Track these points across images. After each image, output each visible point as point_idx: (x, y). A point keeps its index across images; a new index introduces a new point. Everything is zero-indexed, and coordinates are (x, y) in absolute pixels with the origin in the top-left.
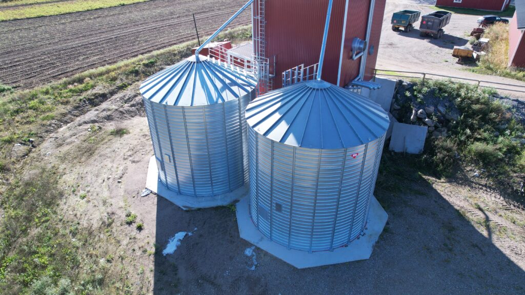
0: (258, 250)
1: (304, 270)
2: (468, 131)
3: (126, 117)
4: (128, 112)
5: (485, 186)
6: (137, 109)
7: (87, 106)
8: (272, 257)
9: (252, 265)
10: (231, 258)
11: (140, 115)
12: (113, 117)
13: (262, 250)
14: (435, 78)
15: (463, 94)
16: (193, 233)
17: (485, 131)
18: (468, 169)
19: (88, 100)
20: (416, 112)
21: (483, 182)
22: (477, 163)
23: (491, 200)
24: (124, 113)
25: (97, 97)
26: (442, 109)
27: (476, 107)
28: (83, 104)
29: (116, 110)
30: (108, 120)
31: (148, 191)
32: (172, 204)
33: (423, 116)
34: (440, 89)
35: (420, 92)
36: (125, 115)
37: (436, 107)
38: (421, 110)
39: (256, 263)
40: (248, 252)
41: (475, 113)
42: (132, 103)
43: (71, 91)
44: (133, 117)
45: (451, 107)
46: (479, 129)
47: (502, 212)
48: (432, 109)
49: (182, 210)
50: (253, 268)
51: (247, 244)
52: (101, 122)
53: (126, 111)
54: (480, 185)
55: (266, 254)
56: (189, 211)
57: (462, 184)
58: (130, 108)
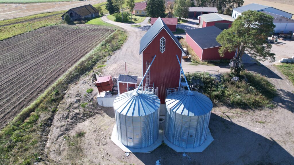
0: (186, 153)
1: (203, 152)
2: (209, 89)
3: (74, 126)
4: (73, 123)
5: (221, 105)
6: (75, 120)
7: (46, 128)
8: (192, 153)
9: (189, 158)
10: (181, 160)
11: (79, 122)
12: (69, 128)
13: (187, 153)
14: (192, 73)
15: (203, 77)
16: (161, 159)
17: (214, 88)
18: (214, 101)
19: (45, 125)
20: (191, 86)
21: (220, 104)
22: (216, 99)
23: (224, 109)
24: (72, 125)
25: (48, 121)
26: (198, 83)
27: (208, 80)
28: (45, 128)
29: (67, 124)
30: (67, 131)
31: (128, 153)
32: (143, 153)
33: (194, 87)
34: (195, 76)
35: (190, 79)
36: (73, 125)
37: (196, 83)
38: (193, 86)
39: (189, 157)
40: (184, 155)
41: (209, 83)
42: (70, 117)
43: (28, 123)
44: (76, 124)
45: (200, 82)
46: (212, 87)
47: (229, 111)
48: (195, 84)
49: (149, 153)
50: (190, 159)
51: (182, 153)
52: (66, 133)
53: (71, 123)
54: (220, 105)
55: (190, 153)
56: (152, 152)
57: (215, 107)
58: (72, 121)
